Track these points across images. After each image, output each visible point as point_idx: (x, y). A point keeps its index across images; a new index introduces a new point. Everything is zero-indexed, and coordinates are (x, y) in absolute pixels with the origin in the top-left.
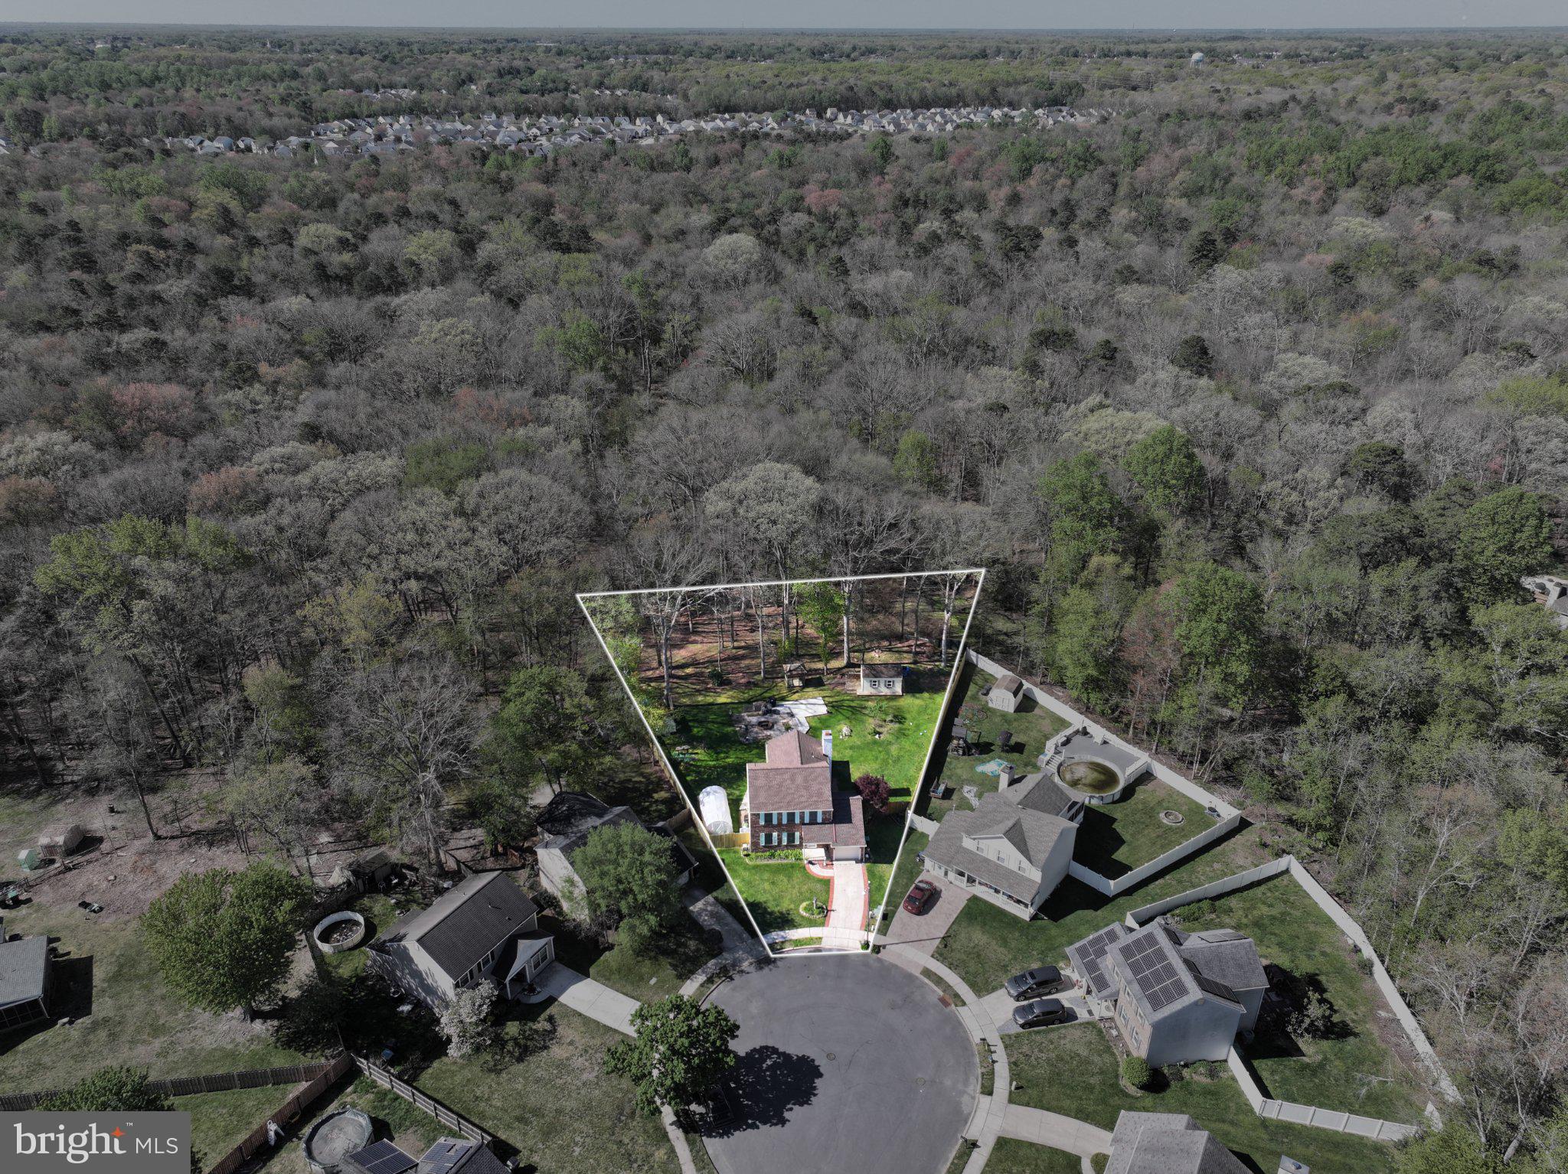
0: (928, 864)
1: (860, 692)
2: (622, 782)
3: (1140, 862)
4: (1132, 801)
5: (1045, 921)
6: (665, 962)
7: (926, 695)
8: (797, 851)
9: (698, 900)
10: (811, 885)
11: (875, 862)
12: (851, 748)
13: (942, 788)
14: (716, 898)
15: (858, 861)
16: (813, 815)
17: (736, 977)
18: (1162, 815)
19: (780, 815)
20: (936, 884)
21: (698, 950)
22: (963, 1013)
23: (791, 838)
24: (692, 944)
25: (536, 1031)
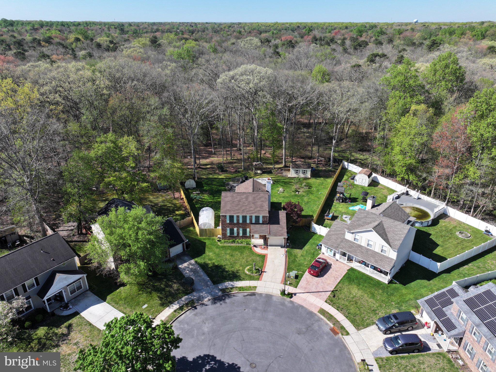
0: (324, 249)
1: (289, 176)
2: (161, 206)
3: (450, 255)
4: (439, 226)
5: (398, 285)
6: (155, 295)
7: (322, 179)
8: (248, 240)
9: (186, 262)
10: (254, 257)
11: (292, 248)
12: (283, 197)
13: (331, 215)
14: (196, 262)
15: (282, 247)
16: (257, 218)
17: (198, 307)
18: (458, 233)
19: (238, 217)
20: (328, 261)
21: (178, 290)
22: (347, 340)
23: (245, 232)
24: (175, 286)
25: (56, 334)
